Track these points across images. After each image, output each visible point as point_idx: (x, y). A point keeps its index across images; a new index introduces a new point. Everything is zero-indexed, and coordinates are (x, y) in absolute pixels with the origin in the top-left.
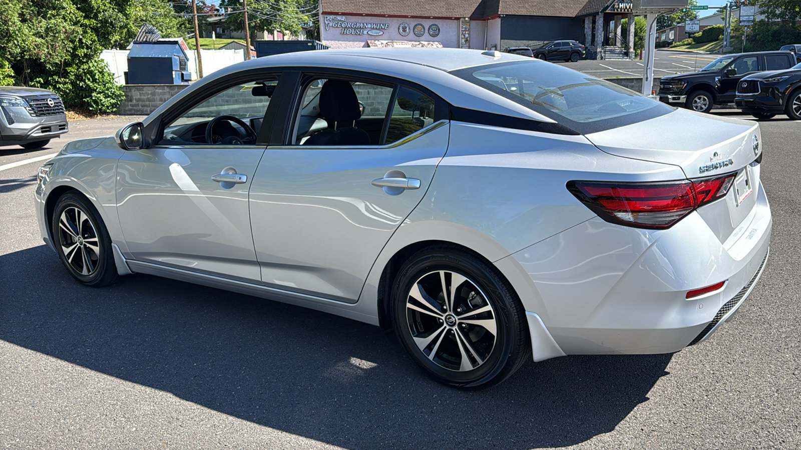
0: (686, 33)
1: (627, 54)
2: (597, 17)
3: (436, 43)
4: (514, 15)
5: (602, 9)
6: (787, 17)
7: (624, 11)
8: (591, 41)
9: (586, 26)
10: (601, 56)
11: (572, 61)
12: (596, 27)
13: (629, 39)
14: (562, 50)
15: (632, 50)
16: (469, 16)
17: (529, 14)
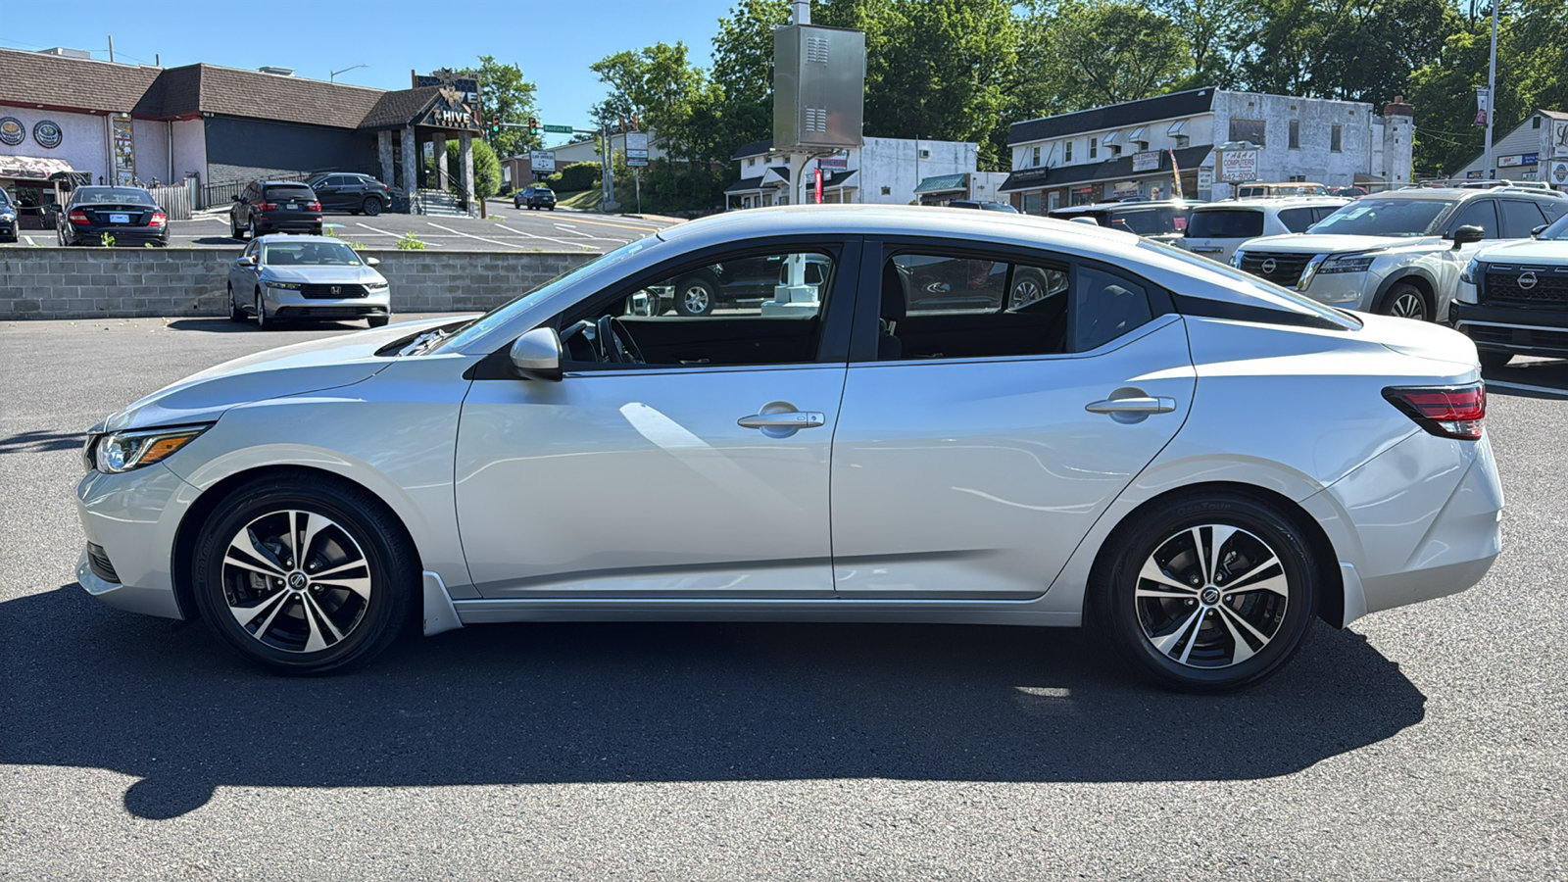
0: (533, 172)
1: (463, 206)
2: (403, 134)
3: (56, 161)
4: (232, 115)
5: (411, 118)
6: (697, 157)
7: (453, 125)
8: (393, 177)
9: (381, 148)
10: (418, 207)
11: (367, 214)
12: (404, 153)
13: (466, 179)
14: (346, 191)
15: (472, 199)
16: (130, 109)
17: (263, 115)
